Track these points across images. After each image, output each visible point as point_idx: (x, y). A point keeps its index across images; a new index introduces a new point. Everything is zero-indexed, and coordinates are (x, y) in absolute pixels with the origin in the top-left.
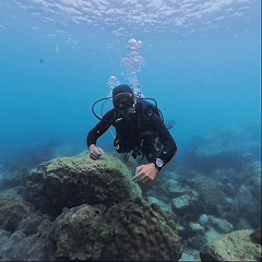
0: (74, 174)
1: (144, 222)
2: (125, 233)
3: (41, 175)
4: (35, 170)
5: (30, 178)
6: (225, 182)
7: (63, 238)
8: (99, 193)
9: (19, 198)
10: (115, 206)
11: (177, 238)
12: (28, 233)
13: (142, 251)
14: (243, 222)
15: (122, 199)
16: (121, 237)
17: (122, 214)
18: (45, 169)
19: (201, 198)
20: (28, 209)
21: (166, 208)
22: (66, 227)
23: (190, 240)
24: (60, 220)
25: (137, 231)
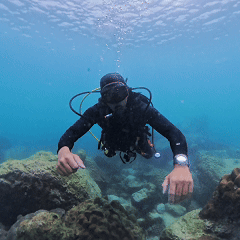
1: (105, 220)
2: (87, 233)
8: (55, 196)
10: (75, 208)
11: (138, 230)
14: (193, 203)
15: (80, 201)
17: (82, 216)
19: (157, 189)
21: (126, 204)
23: (150, 229)
25: (99, 229)
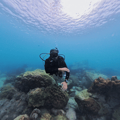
0: (33, 77)
1: (57, 91)
3: (21, 78)
4: (18, 76)
5: (17, 79)
6: (79, 77)
7: (30, 100)
8: (42, 83)
9: (13, 87)
10: (48, 87)
11: (67, 95)
12: (17, 100)
13: (57, 101)
15: (50, 85)
16: (51, 97)
17: (50, 90)
18: (22, 76)
19: (73, 82)
20: (16, 90)
22: (31, 96)
24: (29, 94)
25: (55, 94)
